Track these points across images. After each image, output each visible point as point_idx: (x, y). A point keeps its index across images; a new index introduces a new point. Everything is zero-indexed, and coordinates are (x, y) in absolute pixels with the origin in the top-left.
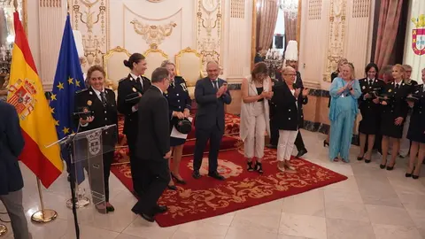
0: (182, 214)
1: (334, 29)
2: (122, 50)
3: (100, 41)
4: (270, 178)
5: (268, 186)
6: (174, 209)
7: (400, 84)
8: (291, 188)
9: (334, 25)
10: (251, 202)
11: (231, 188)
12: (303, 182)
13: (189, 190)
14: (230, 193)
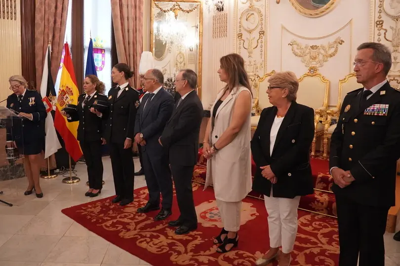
3: (259, 65)
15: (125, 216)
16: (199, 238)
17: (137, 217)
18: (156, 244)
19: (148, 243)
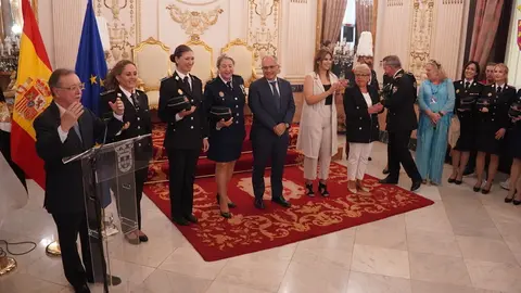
0: (230, 245)
1: (418, 19)
2: (157, 42)
3: (128, 30)
4: (339, 201)
5: (336, 211)
6: (221, 239)
7: (502, 86)
8: (364, 214)
9: (419, 14)
10: (316, 231)
11: (291, 213)
12: (379, 207)
13: (240, 216)
14: (290, 219)
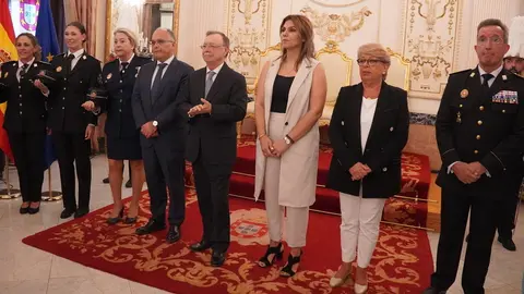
3: (259, 35)
15: (127, 242)
16: (247, 261)
17: (143, 240)
18: (196, 275)
19: (184, 274)
